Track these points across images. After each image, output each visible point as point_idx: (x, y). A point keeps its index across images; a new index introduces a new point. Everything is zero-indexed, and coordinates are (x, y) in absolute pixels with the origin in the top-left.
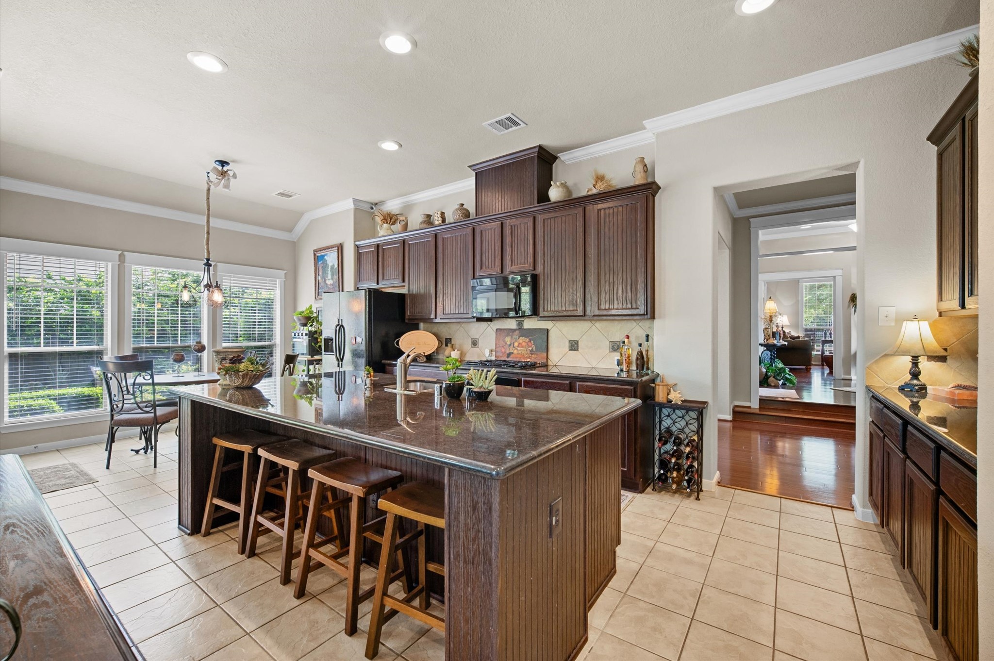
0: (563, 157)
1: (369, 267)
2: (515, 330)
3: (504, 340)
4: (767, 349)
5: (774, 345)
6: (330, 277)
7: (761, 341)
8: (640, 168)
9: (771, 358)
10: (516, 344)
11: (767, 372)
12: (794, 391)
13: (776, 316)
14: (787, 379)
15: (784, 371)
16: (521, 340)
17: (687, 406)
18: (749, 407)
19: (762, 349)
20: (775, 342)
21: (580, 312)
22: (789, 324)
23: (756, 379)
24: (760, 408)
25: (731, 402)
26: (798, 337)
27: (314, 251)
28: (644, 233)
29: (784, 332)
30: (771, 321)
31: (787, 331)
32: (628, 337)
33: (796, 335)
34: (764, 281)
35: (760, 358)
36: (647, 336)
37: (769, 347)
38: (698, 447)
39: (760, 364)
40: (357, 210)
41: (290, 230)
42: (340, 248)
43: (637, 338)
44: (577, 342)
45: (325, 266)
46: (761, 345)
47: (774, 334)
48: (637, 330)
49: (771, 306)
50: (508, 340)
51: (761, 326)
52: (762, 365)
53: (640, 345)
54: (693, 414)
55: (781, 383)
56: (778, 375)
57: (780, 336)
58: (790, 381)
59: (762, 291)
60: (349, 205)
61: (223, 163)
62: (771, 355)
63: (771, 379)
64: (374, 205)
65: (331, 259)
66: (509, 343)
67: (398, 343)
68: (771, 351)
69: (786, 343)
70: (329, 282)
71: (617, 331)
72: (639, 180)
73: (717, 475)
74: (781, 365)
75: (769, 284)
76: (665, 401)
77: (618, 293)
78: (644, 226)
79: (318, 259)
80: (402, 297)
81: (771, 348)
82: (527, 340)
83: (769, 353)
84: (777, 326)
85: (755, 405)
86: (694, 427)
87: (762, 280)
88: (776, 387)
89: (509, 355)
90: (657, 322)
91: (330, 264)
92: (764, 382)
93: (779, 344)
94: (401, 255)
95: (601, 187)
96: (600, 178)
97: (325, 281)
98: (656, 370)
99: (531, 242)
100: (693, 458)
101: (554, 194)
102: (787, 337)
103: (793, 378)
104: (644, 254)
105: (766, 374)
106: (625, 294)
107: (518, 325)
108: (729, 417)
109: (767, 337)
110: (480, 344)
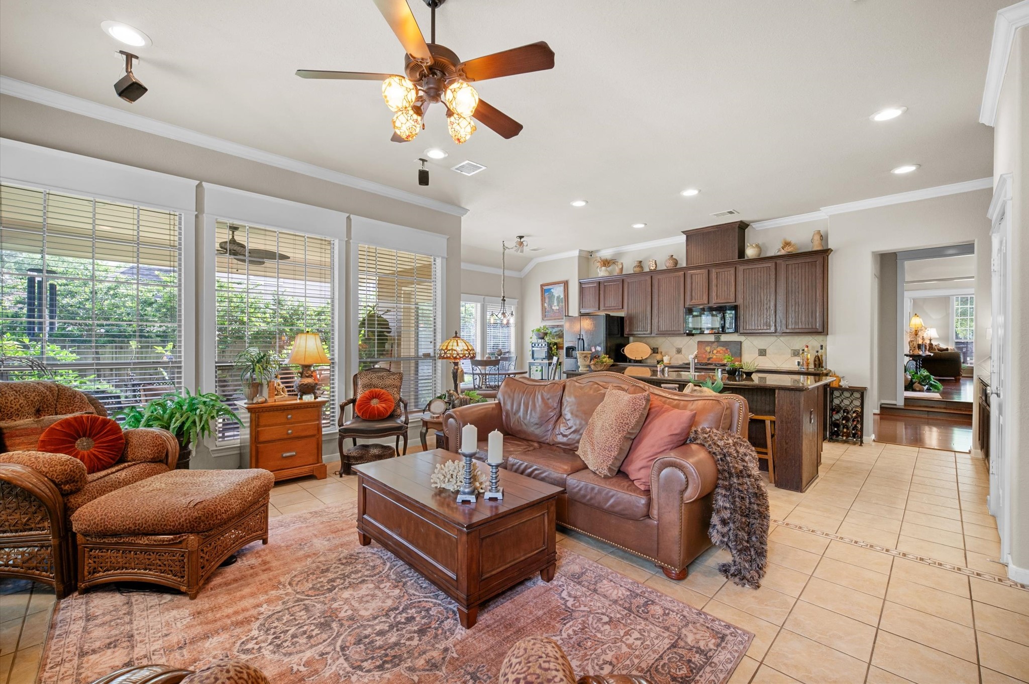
0: (754, 225)
1: (590, 298)
2: (712, 342)
3: (704, 349)
4: (913, 360)
5: (920, 356)
6: (555, 304)
7: (907, 350)
8: (817, 238)
9: (916, 367)
10: (715, 352)
11: (912, 379)
12: (938, 394)
13: (921, 330)
14: (931, 385)
15: (929, 378)
16: (719, 349)
17: (852, 390)
18: (895, 405)
19: (907, 359)
20: (921, 353)
21: (772, 329)
22: (937, 336)
23: (901, 384)
24: (905, 405)
25: (880, 398)
26: (947, 349)
27: (542, 286)
28: (821, 281)
29: (931, 344)
30: (916, 335)
31: (934, 343)
32: (807, 347)
33: (945, 347)
34: (910, 298)
35: (905, 367)
36: (822, 346)
37: (914, 357)
38: (861, 416)
39: (905, 371)
40: (580, 257)
41: (520, 270)
42: (566, 284)
43: (813, 347)
44: (765, 350)
45: (551, 297)
46: (907, 355)
47: (919, 347)
48: (813, 342)
49: (916, 322)
50: (708, 349)
51: (907, 339)
52: (908, 373)
53: (817, 352)
54: (857, 395)
55: (925, 388)
56: (923, 381)
57: (926, 348)
58: (935, 387)
59: (907, 306)
60: (576, 253)
61: (521, 237)
62: (917, 364)
63: (917, 384)
64: (591, 253)
65: (558, 291)
66: (708, 351)
67: (623, 351)
68: (916, 361)
69: (932, 354)
70: (555, 307)
71: (799, 342)
72: (817, 247)
73: (873, 437)
74: (926, 373)
75: (915, 301)
76: (837, 386)
77: (801, 318)
78: (821, 276)
79: (545, 290)
80: (622, 319)
81: (916, 358)
82: (724, 349)
83: (915, 363)
84: (923, 339)
85: (900, 403)
86: (858, 403)
87: (907, 298)
88: (921, 391)
89: (709, 359)
90: (829, 337)
91: (556, 295)
92: (909, 386)
93: (924, 355)
94: (621, 290)
95: (789, 249)
96: (787, 244)
97: (551, 307)
98: (828, 368)
99: (733, 284)
100: (858, 421)
101: (750, 252)
102: (935, 350)
103: (939, 385)
104: (821, 294)
105: (911, 380)
106: (807, 319)
107: (716, 338)
108: (878, 411)
109: (912, 348)
110: (683, 352)
